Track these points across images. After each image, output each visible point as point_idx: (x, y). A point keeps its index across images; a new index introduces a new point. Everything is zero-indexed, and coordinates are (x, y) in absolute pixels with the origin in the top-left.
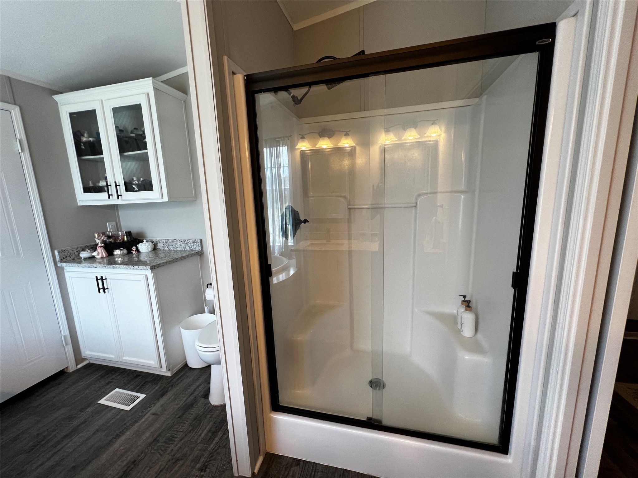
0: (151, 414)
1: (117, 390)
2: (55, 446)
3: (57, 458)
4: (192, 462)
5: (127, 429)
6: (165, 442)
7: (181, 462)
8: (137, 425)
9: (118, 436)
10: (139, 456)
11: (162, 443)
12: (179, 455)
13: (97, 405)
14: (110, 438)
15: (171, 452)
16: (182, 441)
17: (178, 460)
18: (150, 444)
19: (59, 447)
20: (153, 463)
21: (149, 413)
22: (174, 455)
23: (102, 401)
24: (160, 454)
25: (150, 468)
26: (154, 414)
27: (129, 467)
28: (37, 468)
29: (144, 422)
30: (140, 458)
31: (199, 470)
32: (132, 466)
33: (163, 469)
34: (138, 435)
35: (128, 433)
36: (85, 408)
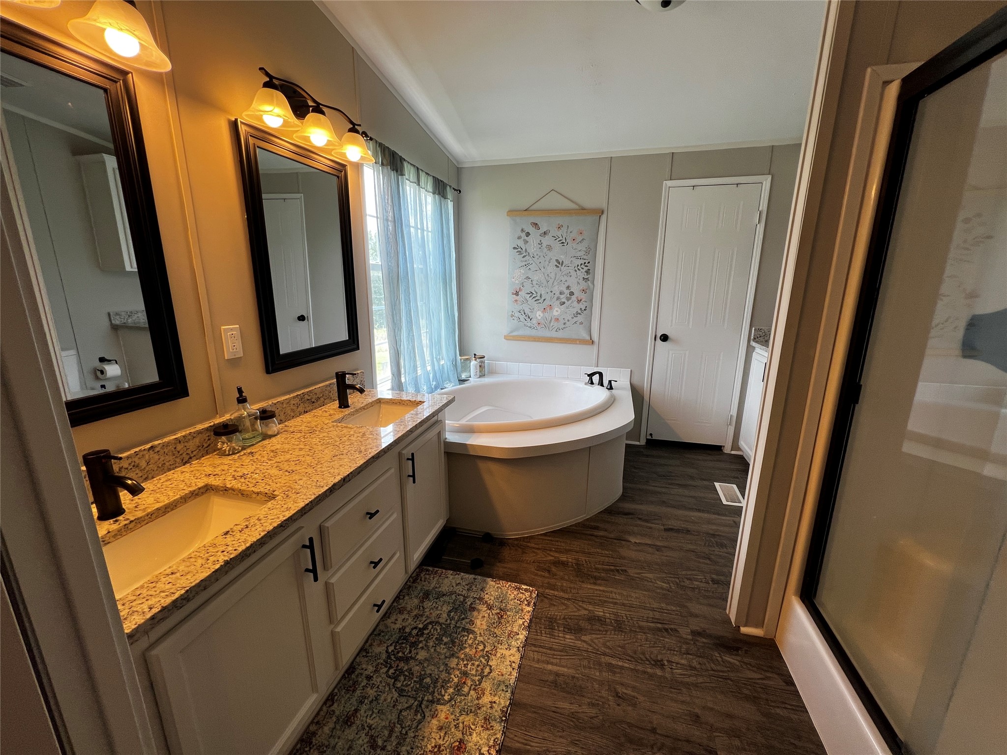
0: (733, 520)
1: (735, 486)
2: (671, 484)
3: (663, 490)
4: (714, 570)
5: (708, 512)
6: (717, 542)
7: (708, 562)
8: (717, 516)
9: (699, 511)
10: (694, 531)
11: (715, 541)
12: (713, 557)
13: (712, 484)
14: (694, 507)
15: (712, 551)
16: (726, 555)
17: (709, 559)
18: (708, 534)
19: (670, 486)
20: (695, 543)
21: (733, 518)
22: (711, 554)
23: (717, 485)
24: (705, 544)
25: (691, 543)
26: (734, 522)
27: (683, 530)
28: (653, 486)
29: (724, 520)
30: (693, 533)
31: (711, 578)
32: (685, 532)
33: (695, 552)
34: (709, 522)
35: (706, 515)
36: (704, 480)
